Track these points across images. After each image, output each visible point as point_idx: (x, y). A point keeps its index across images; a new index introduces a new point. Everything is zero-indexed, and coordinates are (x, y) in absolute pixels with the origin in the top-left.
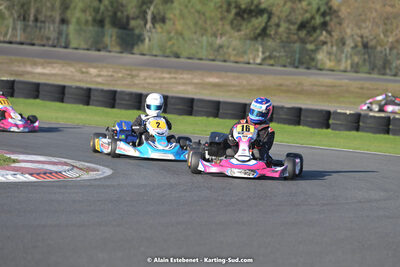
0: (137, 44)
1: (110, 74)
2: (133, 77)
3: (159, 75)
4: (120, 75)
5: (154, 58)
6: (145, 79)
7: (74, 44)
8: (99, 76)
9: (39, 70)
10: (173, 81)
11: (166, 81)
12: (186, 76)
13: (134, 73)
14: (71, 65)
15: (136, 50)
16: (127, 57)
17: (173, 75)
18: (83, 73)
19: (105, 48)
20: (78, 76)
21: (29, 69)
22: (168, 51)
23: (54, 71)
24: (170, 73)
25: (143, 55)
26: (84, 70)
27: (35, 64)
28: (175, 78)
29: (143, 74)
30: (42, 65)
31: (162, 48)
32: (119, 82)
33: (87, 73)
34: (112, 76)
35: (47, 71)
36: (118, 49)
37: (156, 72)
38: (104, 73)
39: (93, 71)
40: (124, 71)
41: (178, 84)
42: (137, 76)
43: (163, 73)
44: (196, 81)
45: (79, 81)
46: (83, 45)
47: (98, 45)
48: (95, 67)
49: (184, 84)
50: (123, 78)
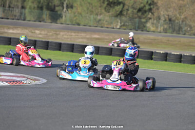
0: (59, 18)
1: (46, 33)
2: (57, 34)
3: (70, 34)
4: (51, 34)
5: (67, 25)
6: (63, 36)
7: (28, 18)
8: (40, 34)
9: (11, 31)
10: (77, 37)
11: (73, 37)
12: (83, 35)
13: (58, 33)
14: (26, 29)
15: (58, 21)
16: (54, 25)
17: (77, 34)
18: (32, 32)
19: (43, 21)
20: (30, 34)
21: (6, 30)
22: (74, 22)
23: (18, 32)
24: (75, 33)
25: (62, 24)
26: (33, 31)
27: (9, 28)
29: (62, 33)
30: (13, 29)
31: (71, 21)
32: (50, 37)
33: (35, 32)
34: (47, 34)
35: (15, 31)
36: (50, 21)
37: (68, 32)
38: (43, 33)
39: (37, 32)
41: (79, 38)
42: (59, 34)
43: (72, 32)
44: (88, 37)
45: (30, 36)
46: (33, 19)
47: (40, 19)
48: (38, 30)
49: (82, 38)
50: (52, 35)
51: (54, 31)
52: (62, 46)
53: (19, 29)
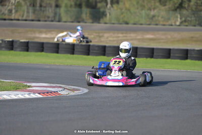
0: (102, 17)
2: (100, 37)
3: (116, 35)
5: (112, 25)
6: (107, 38)
7: (64, 19)
9: (43, 36)
10: (125, 38)
11: (120, 38)
12: (133, 35)
13: (101, 35)
15: (102, 21)
16: (96, 26)
17: (124, 35)
19: (83, 21)
21: (37, 35)
22: (121, 21)
24: (122, 33)
25: (106, 23)
27: (41, 32)
28: (126, 36)
29: (106, 35)
30: (46, 33)
31: (118, 19)
35: (48, 36)
36: (91, 21)
37: (114, 33)
40: (95, 34)
42: (103, 36)
43: (118, 33)
44: (139, 37)
46: (69, 20)
47: (78, 20)
50: (94, 38)
51: (96, 33)
52: (107, 49)
53: (53, 32)
